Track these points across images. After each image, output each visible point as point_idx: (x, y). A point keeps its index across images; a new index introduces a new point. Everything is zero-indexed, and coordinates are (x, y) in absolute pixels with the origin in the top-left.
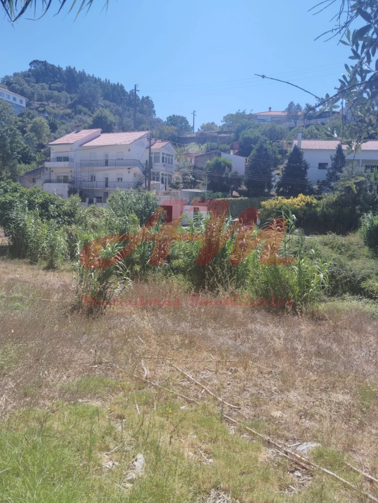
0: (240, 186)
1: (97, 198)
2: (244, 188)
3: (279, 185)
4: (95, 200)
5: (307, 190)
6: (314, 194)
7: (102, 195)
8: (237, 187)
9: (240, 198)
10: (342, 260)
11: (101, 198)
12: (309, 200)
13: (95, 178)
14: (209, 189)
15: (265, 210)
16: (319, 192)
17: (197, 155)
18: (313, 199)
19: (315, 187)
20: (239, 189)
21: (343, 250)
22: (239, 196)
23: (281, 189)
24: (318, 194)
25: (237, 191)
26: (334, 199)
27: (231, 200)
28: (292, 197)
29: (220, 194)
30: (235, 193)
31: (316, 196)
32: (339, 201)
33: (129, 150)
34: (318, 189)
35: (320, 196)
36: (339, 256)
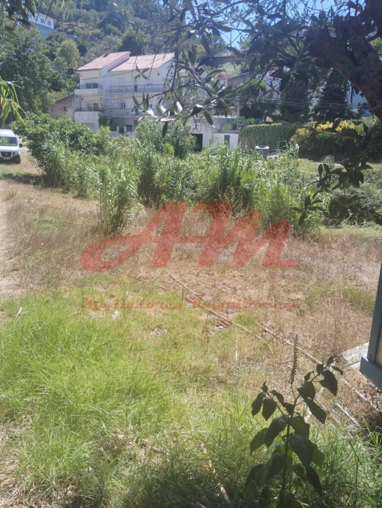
0: (274, 111)
1: (128, 126)
2: (278, 112)
3: (316, 110)
4: (125, 129)
5: (346, 114)
6: (354, 118)
7: (132, 123)
8: (271, 113)
9: (273, 124)
10: (371, 188)
11: (131, 126)
12: (346, 126)
13: (124, 104)
14: (241, 115)
15: (299, 137)
16: (359, 116)
17: (231, 77)
18: (350, 124)
19: (355, 110)
20: (273, 114)
21: (373, 178)
22: (272, 121)
23: (319, 114)
24: (358, 119)
25: (271, 116)
26: (374, 123)
27: (263, 126)
28: (328, 122)
29: (252, 120)
30: (268, 119)
31: (355, 120)
32: (378, 126)
33: (159, 74)
34: (358, 113)
35: (359, 120)
36: (368, 184)
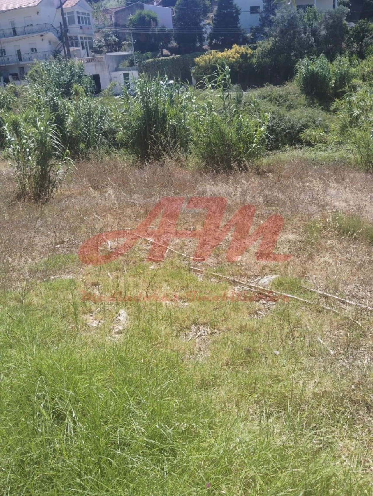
0: (169, 42)
1: (13, 75)
2: (174, 44)
3: (212, 37)
4: (10, 77)
5: (241, 40)
6: (249, 43)
7: (17, 71)
8: (167, 44)
9: (171, 57)
10: (281, 112)
11: (17, 74)
12: (244, 51)
13: (4, 51)
14: (136, 50)
15: (200, 67)
16: (253, 41)
17: (117, 10)
18: (247, 49)
19: (249, 35)
20: (170, 45)
21: (281, 101)
22: (169, 54)
23: (214, 42)
24: (252, 43)
25: (167, 49)
26: (269, 46)
27: (162, 60)
28: (226, 49)
29: (149, 54)
30: (165, 52)
31: (250, 45)
32: (274, 49)
33: (38, 13)
34: (252, 37)
35: (255, 45)
36: (278, 108)
